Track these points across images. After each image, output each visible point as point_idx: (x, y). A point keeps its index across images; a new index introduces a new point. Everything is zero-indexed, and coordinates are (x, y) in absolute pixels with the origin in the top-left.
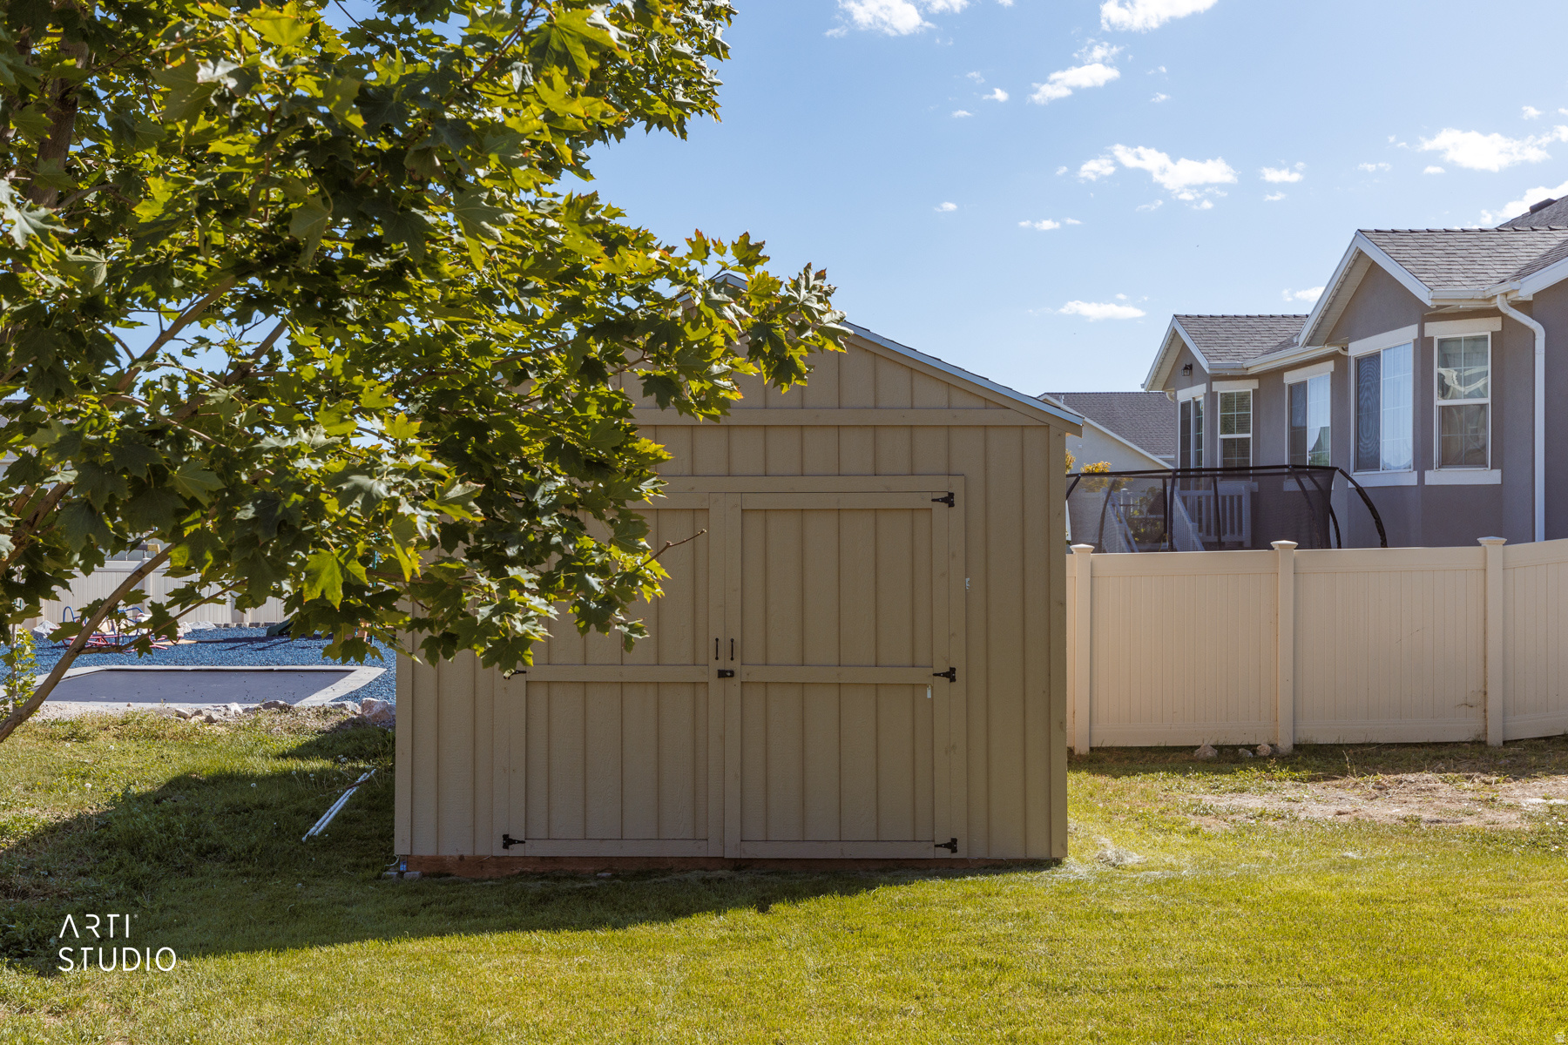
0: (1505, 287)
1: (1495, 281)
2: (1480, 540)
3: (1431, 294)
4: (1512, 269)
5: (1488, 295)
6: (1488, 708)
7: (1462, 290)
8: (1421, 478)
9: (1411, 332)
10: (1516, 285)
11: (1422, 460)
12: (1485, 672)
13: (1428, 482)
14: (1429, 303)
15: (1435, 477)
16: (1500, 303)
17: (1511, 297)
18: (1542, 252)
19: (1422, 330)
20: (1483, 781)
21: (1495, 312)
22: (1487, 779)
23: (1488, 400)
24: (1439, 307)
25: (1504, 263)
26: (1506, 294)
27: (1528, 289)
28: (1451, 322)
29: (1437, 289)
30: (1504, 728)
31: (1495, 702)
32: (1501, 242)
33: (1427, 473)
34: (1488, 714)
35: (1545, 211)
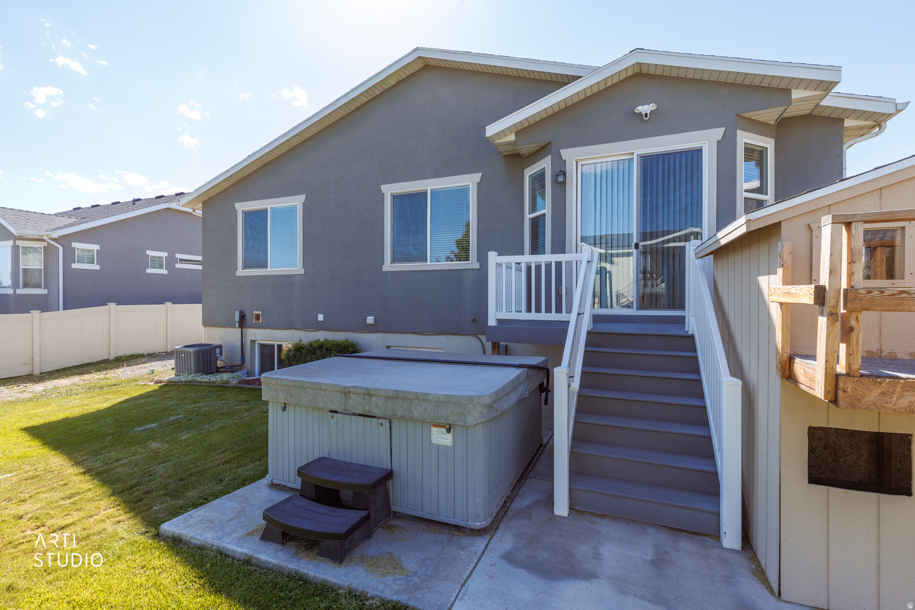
0: (47, 233)
1: (44, 230)
2: (31, 311)
3: (16, 232)
4: (52, 228)
5: (41, 234)
6: (34, 364)
7: (30, 232)
8: (15, 291)
9: (11, 243)
10: (51, 233)
11: (15, 285)
12: (33, 353)
13: (17, 293)
14: (16, 234)
15: (20, 291)
16: (45, 238)
17: (49, 236)
18: (65, 224)
19: (14, 243)
20: (25, 386)
21: (44, 240)
22: (25, 385)
23: (42, 268)
24: (20, 236)
25: (49, 225)
26: (48, 235)
27: (56, 235)
28: (27, 241)
29: (19, 230)
30: (40, 369)
31: (36, 362)
32: (49, 218)
33: (17, 290)
34: (34, 366)
35: (77, 211)
